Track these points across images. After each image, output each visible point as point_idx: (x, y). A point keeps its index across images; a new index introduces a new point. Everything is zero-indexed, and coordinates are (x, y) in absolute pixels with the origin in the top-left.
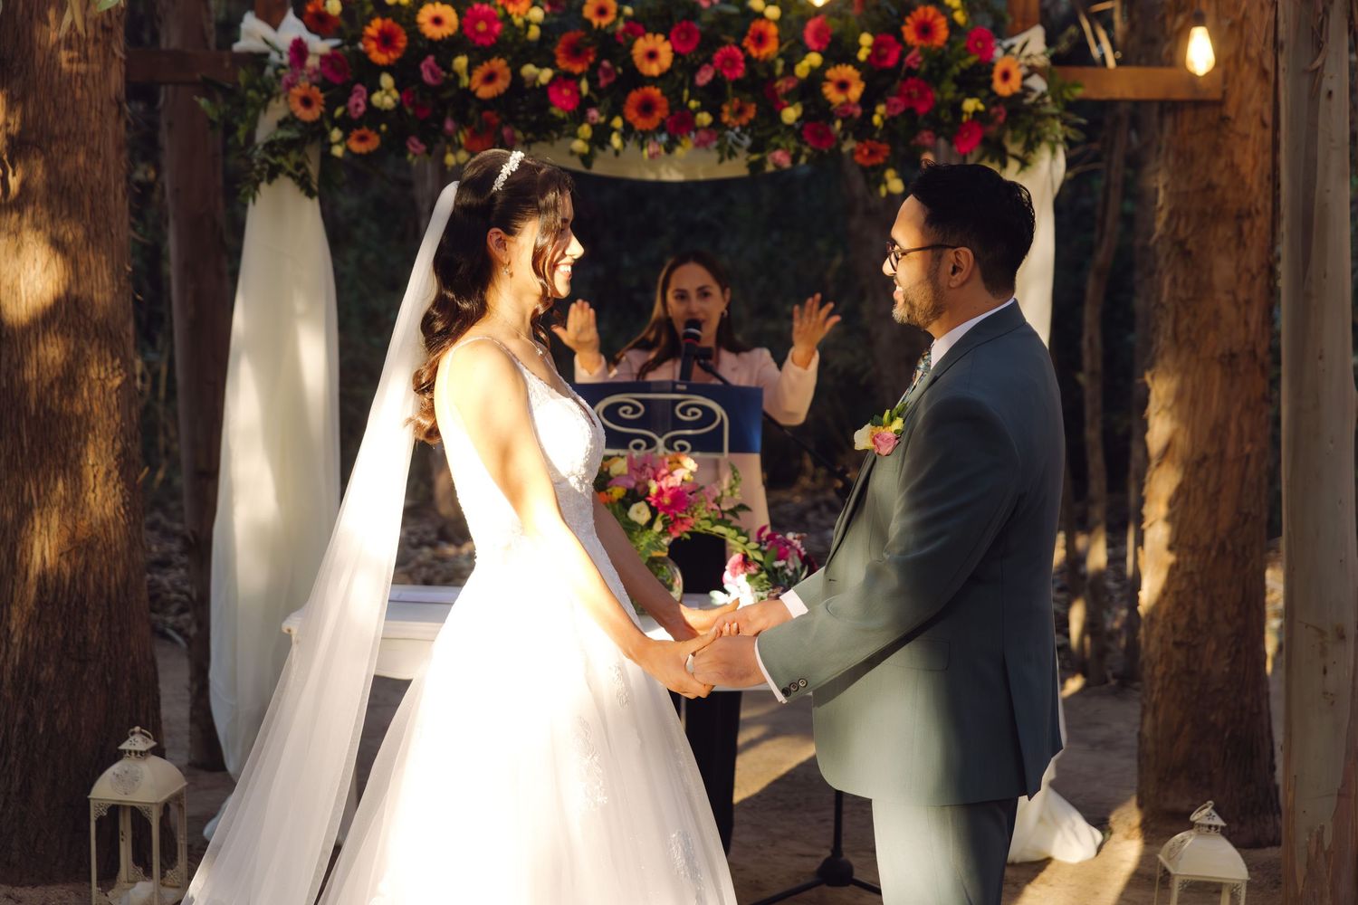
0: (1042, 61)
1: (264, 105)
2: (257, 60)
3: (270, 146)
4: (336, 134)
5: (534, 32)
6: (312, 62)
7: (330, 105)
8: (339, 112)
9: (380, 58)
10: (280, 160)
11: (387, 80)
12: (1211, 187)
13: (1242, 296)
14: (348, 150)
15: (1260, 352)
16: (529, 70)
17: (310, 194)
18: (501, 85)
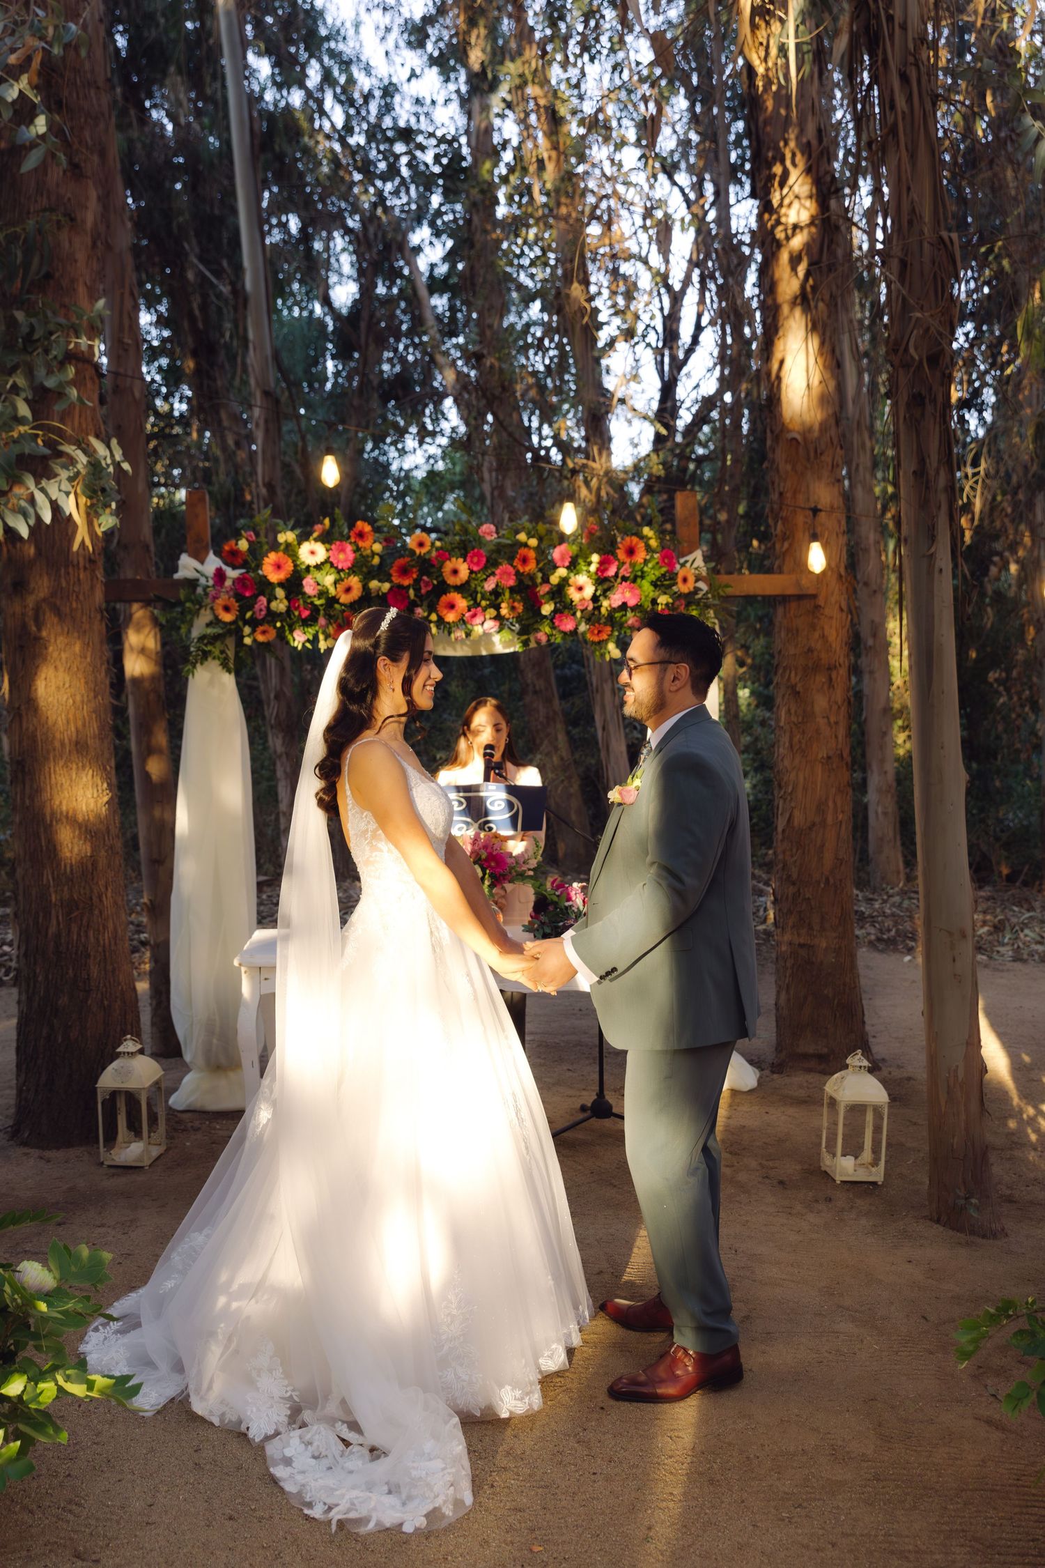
0: (704, 572)
1: (197, 613)
2: (192, 584)
3: (201, 638)
4: (247, 630)
5: (376, 560)
6: (228, 583)
7: (242, 611)
8: (248, 615)
9: (274, 577)
10: (209, 648)
11: (280, 593)
12: (810, 650)
13: (832, 720)
14: (255, 641)
15: (845, 755)
16: (374, 584)
17: (229, 671)
18: (356, 593)
